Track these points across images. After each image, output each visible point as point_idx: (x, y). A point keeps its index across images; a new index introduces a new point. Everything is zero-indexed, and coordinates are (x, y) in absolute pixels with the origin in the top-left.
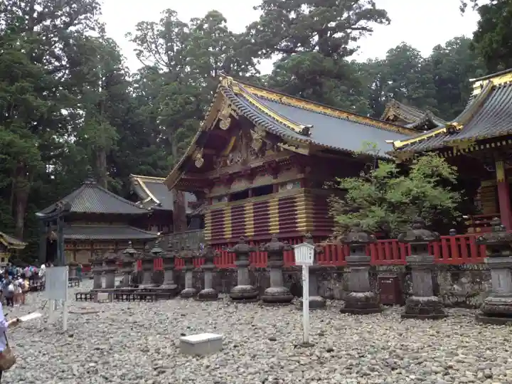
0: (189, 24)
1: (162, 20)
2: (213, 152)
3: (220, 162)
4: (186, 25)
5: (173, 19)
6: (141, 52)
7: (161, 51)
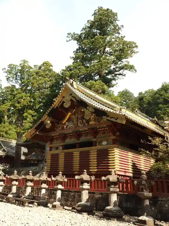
0: (33, 67)
1: (20, 64)
2: (56, 121)
3: (59, 127)
4: (31, 68)
5: (26, 64)
6: (9, 78)
7: (18, 78)
